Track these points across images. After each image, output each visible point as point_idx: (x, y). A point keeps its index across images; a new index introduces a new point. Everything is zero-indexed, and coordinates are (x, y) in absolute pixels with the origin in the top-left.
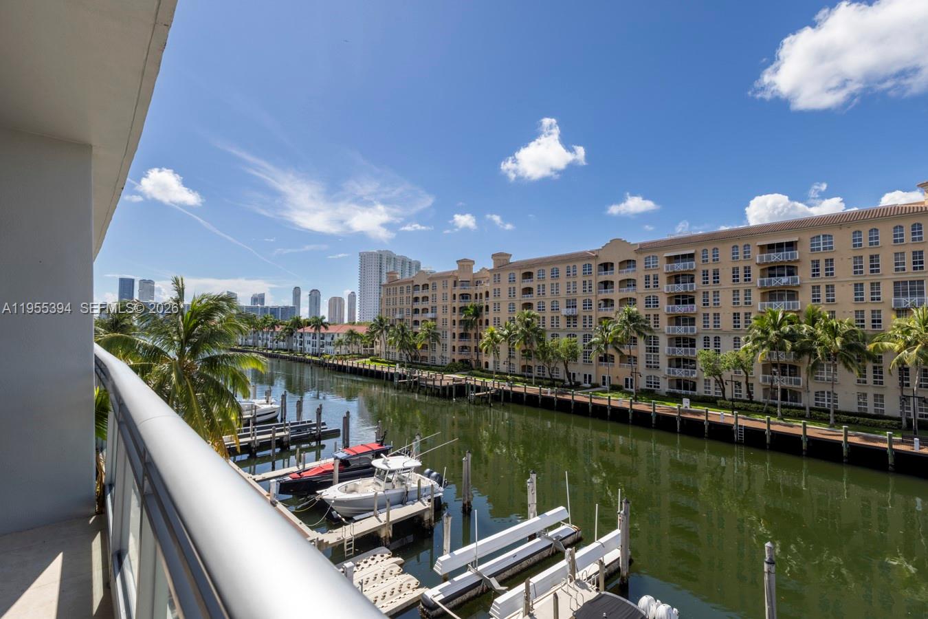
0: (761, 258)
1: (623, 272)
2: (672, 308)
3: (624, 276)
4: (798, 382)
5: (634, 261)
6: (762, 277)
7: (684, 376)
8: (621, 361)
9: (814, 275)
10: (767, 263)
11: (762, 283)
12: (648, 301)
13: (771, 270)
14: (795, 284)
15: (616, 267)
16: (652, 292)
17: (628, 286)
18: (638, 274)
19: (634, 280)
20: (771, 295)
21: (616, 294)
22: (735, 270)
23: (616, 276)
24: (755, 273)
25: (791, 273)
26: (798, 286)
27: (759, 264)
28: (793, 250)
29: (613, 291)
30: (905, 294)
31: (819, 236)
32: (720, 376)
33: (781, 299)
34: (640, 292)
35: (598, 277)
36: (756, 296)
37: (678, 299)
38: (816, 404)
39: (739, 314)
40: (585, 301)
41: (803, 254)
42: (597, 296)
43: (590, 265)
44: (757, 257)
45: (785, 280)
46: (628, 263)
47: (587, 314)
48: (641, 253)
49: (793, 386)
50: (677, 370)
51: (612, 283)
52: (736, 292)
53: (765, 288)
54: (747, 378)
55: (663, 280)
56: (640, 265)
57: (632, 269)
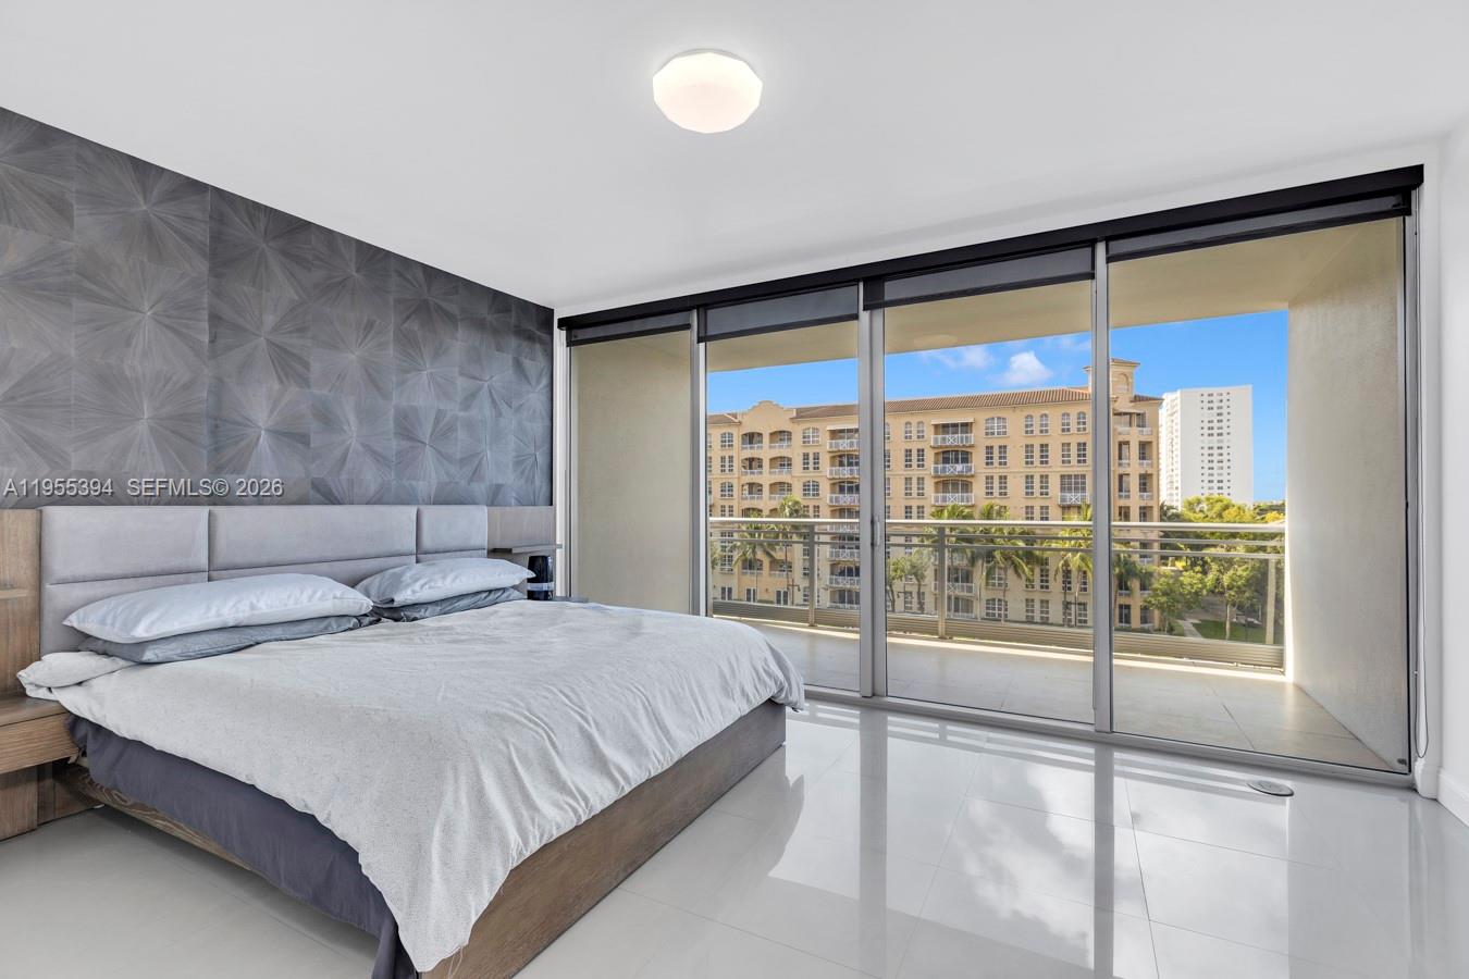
0: (936, 440)
1: (775, 447)
2: (836, 498)
3: (776, 453)
4: (970, 589)
5: (789, 433)
6: (936, 463)
7: (848, 586)
8: (771, 569)
9: (987, 464)
10: (941, 447)
11: (936, 470)
12: (806, 487)
13: (946, 456)
14: (969, 474)
15: (766, 439)
16: (811, 475)
17: (781, 465)
18: (794, 450)
19: (789, 459)
20: (944, 484)
21: (766, 477)
22: (908, 452)
23: (765, 451)
24: (929, 456)
25: (965, 460)
26: (972, 476)
27: (933, 448)
28: (967, 433)
29: (761, 473)
30: (1070, 489)
31: (993, 418)
32: (891, 586)
33: (955, 490)
34: (797, 476)
35: (740, 453)
36: (929, 486)
37: (842, 486)
38: (988, 614)
39: (911, 507)
40: (723, 485)
41: (977, 438)
42: (739, 477)
43: (731, 435)
44: (931, 438)
45: (959, 467)
46: (780, 436)
47: (726, 504)
48: (798, 423)
49: (965, 594)
50: (840, 579)
51: (760, 460)
52: (908, 480)
53: (939, 477)
54: (919, 585)
55: (825, 460)
56: (797, 438)
57: (786, 444)
